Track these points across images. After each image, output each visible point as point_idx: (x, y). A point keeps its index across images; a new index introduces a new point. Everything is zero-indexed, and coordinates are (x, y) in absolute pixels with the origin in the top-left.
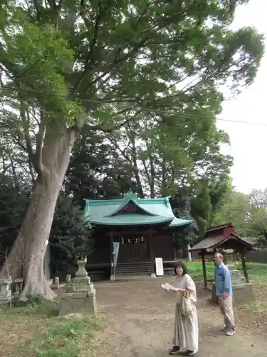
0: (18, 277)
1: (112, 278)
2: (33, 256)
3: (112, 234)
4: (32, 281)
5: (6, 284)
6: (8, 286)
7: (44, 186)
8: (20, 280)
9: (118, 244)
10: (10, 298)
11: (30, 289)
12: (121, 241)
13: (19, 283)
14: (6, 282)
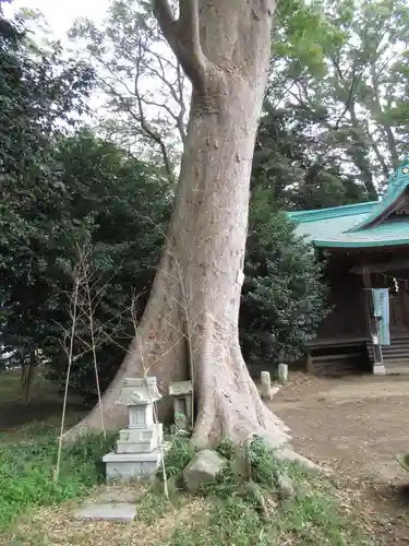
0: (175, 379)
1: (379, 369)
2: (210, 316)
3: (365, 271)
4: (220, 391)
5: (143, 406)
6: (149, 411)
7: (214, 117)
8: (185, 388)
9: (385, 291)
10: (159, 457)
11: (220, 418)
12: (390, 285)
13: (182, 398)
14: (142, 397)
